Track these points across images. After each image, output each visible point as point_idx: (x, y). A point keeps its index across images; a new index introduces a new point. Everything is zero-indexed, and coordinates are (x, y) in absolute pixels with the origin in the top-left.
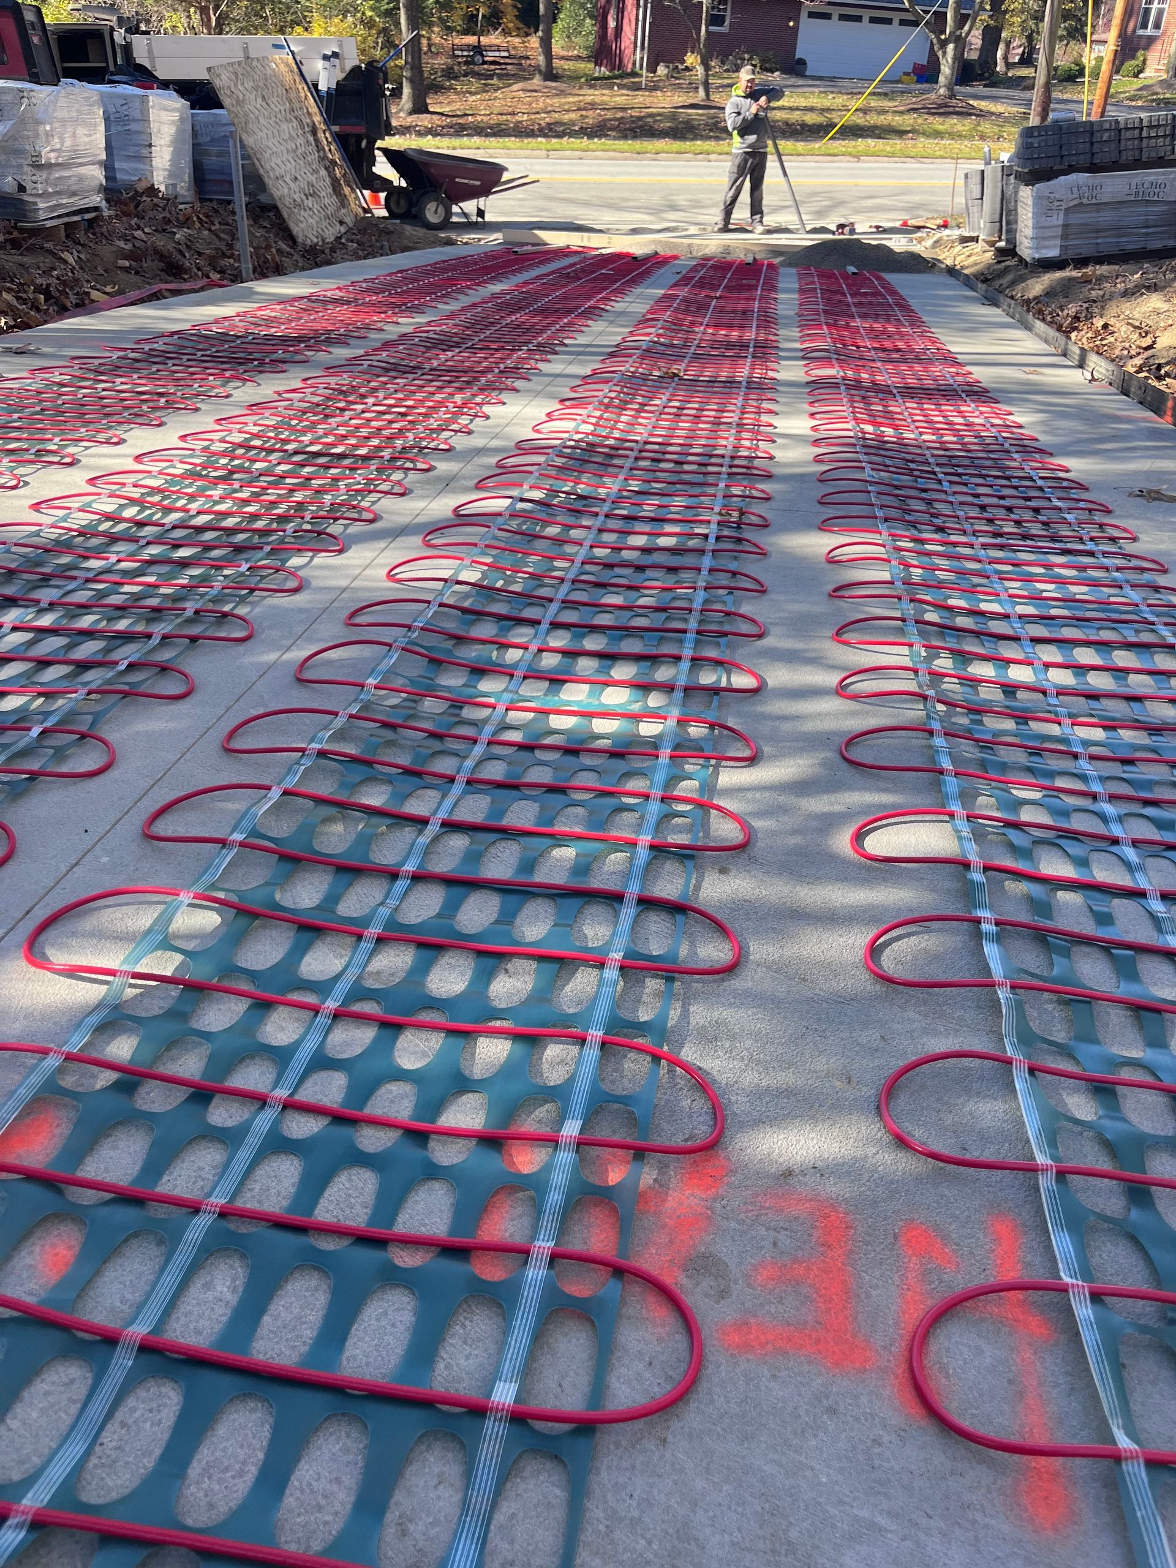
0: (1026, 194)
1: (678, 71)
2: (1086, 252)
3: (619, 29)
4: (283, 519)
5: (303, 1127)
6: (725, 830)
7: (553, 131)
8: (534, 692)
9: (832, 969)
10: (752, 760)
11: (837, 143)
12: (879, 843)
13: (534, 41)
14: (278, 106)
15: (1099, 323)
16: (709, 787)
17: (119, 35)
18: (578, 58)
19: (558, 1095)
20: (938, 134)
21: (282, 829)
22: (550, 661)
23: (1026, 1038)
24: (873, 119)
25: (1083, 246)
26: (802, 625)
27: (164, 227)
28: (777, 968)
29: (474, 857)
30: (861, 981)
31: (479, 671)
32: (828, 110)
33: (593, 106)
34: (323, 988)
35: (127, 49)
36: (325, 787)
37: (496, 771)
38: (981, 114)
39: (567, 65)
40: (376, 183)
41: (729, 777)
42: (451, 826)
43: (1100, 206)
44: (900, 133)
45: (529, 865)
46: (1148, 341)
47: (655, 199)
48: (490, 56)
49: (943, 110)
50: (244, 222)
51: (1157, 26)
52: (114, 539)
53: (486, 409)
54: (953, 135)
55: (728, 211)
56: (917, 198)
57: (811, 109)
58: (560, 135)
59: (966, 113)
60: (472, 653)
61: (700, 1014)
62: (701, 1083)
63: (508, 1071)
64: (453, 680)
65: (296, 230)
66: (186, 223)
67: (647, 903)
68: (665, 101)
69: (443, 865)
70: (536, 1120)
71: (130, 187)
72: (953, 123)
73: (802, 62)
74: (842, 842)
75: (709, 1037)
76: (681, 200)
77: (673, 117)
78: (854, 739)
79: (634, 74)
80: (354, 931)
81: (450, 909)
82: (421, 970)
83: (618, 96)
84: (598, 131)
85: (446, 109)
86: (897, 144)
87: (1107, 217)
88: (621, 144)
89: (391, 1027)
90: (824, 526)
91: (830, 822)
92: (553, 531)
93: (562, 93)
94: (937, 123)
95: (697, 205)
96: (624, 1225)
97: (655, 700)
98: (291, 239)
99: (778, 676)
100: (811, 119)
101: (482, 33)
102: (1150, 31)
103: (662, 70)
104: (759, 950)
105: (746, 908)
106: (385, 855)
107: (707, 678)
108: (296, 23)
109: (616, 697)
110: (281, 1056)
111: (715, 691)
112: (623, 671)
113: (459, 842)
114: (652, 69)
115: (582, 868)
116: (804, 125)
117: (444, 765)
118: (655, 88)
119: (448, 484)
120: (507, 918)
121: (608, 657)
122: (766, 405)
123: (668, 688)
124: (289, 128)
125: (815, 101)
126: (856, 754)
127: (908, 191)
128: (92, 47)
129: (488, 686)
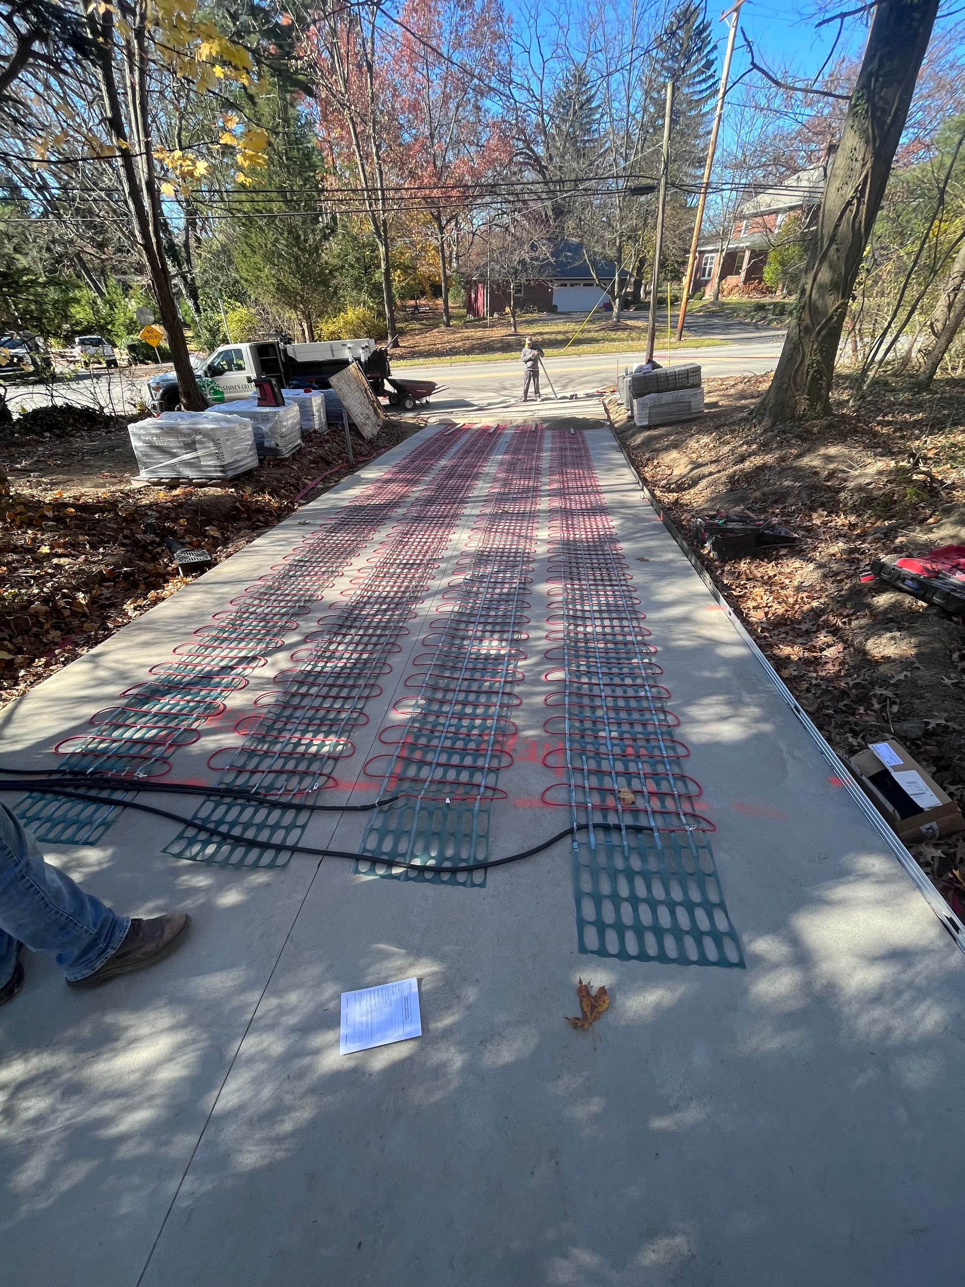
0: (635, 401)
1: (503, 315)
2: (658, 422)
3: (476, 298)
4: (404, 592)
5: (450, 735)
6: (519, 676)
7: (453, 352)
8: (476, 643)
9: (537, 704)
10: (525, 659)
11: (570, 349)
12: (550, 677)
13: (440, 301)
14: (353, 386)
15: (655, 463)
16: (516, 667)
17: (281, 345)
18: (459, 307)
19: (490, 728)
20: (613, 340)
21: (432, 683)
22: (479, 634)
23: (570, 714)
24: (587, 335)
25: (657, 420)
26: (538, 617)
27: (320, 445)
28: (528, 704)
29: (469, 686)
30: (543, 706)
31: (463, 639)
32: (567, 332)
33: (467, 338)
34: (447, 713)
35: (285, 351)
36: (436, 673)
37: (470, 666)
38: (632, 328)
39: (455, 311)
40: (385, 393)
41: (520, 663)
42: (464, 679)
43: (661, 405)
44: (597, 341)
45: (480, 687)
46: (669, 472)
47: (497, 385)
48: (422, 309)
49: (616, 328)
50: (349, 437)
51: (709, 275)
52: (365, 604)
53: (450, 536)
54: (619, 340)
55: (526, 391)
56: (603, 375)
57: (559, 333)
58: (455, 354)
59: (626, 328)
60: (461, 633)
61: (514, 713)
62: (514, 724)
63: (481, 725)
64: (458, 642)
65: (364, 434)
66: (327, 441)
67: (503, 693)
68: (498, 333)
69: (463, 688)
70: (487, 732)
71: (307, 431)
72: (621, 334)
73: (556, 307)
74: (543, 677)
75: (515, 717)
76: (507, 384)
77: (502, 341)
78: (548, 651)
79: (484, 319)
80: (450, 702)
81: (467, 697)
82: (463, 709)
83: (478, 333)
84: (469, 351)
85: (406, 344)
86: (596, 346)
87: (665, 409)
88: (481, 357)
89: (460, 719)
90: (548, 581)
91: (540, 673)
92: (475, 589)
93: (454, 333)
94: (613, 335)
95: (514, 386)
96: (502, 746)
97: (504, 644)
98: (362, 437)
99: (533, 634)
100: (560, 337)
101: (418, 298)
102: (706, 278)
103: (496, 315)
104: (525, 701)
105: (522, 693)
106: (452, 686)
107: (516, 637)
108: (340, 310)
109: (495, 643)
110: (443, 725)
111: (517, 640)
112: (496, 636)
113: (466, 683)
114: (492, 315)
115: (490, 687)
116: (556, 340)
117: (460, 665)
118: (493, 326)
119: (444, 573)
120: (477, 698)
121: (493, 632)
122: (535, 525)
123: (506, 640)
124: (358, 394)
125: (561, 328)
126: (548, 655)
127: (600, 372)
128: (270, 351)
129: (465, 643)
